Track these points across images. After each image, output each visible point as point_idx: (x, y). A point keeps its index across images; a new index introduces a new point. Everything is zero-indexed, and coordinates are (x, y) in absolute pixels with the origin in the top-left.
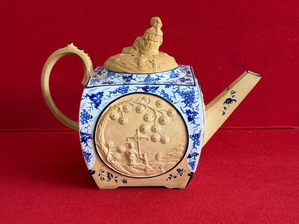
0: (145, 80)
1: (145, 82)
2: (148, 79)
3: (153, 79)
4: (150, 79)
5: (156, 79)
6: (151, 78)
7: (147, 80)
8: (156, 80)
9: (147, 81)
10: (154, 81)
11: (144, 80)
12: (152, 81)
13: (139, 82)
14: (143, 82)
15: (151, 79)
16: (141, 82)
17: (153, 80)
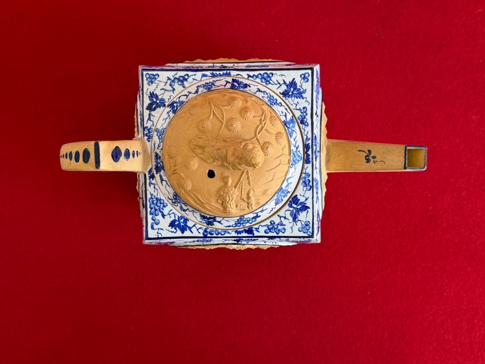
0: (236, 224)
1: (236, 226)
2: (241, 221)
3: (249, 219)
4: (243, 220)
5: (253, 218)
6: (245, 219)
7: (239, 223)
8: (254, 220)
9: (239, 225)
10: (251, 222)
11: (234, 223)
12: (247, 223)
13: (227, 226)
14: (232, 226)
15: (245, 221)
16: (230, 226)
17: (248, 221)
